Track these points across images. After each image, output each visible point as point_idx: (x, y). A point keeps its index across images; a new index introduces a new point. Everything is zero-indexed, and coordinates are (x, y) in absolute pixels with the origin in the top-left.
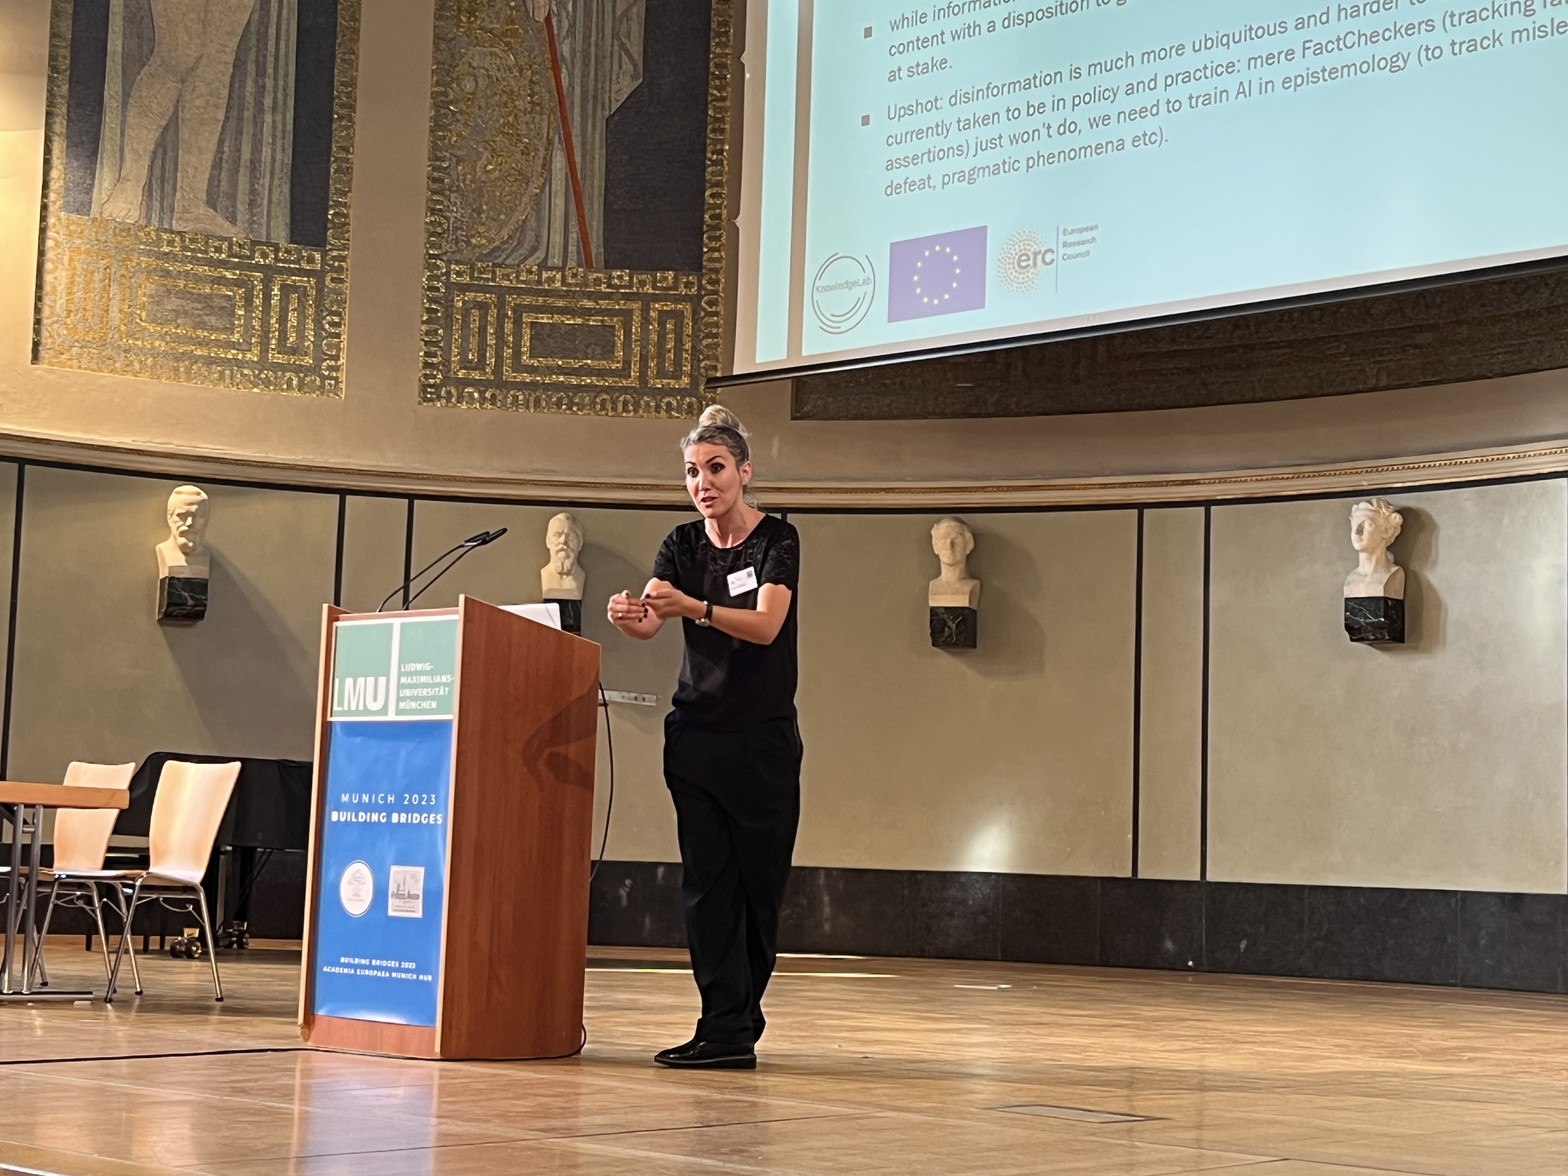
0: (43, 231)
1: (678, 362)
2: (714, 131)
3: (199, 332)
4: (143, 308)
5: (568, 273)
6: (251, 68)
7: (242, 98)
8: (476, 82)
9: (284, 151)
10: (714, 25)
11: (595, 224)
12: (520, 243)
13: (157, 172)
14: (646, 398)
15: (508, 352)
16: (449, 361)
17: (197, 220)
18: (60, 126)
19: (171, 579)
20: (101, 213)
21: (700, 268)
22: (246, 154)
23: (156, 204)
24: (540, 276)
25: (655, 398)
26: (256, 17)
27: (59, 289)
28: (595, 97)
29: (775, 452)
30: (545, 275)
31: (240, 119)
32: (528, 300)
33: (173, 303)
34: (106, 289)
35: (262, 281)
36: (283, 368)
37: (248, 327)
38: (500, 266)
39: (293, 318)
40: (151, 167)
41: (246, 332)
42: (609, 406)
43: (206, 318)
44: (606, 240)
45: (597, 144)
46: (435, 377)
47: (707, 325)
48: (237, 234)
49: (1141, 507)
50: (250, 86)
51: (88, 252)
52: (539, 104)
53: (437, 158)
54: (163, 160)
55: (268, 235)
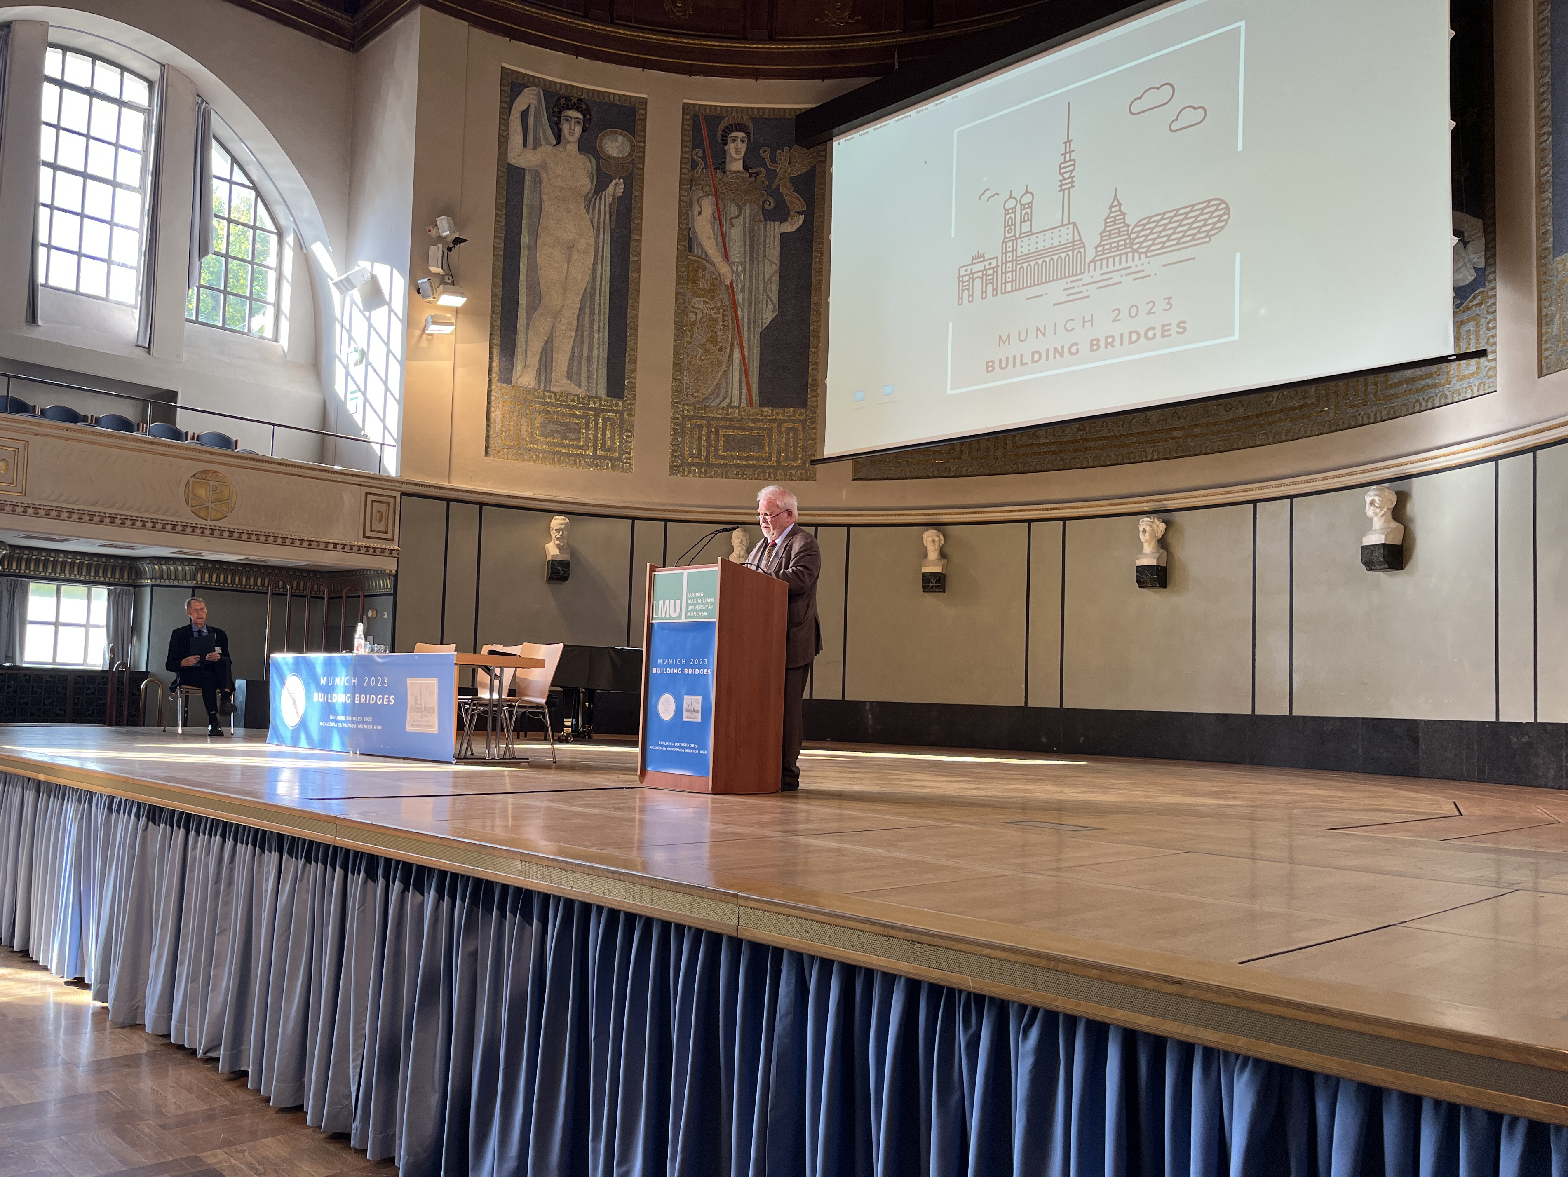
0: (489, 392)
1: (796, 453)
3: (564, 441)
4: (537, 429)
5: (741, 409)
6: (588, 311)
7: (583, 325)
8: (696, 316)
10: (814, 284)
11: (754, 385)
12: (718, 395)
13: (543, 363)
14: (780, 471)
15: (712, 449)
16: (684, 454)
17: (562, 386)
18: (497, 341)
19: (553, 561)
20: (517, 383)
21: (807, 406)
22: (585, 354)
23: (543, 378)
25: (784, 471)
26: (589, 286)
27: (497, 420)
28: (755, 322)
29: (844, 496)
31: (582, 336)
32: (722, 423)
33: (551, 427)
34: (520, 420)
35: (593, 416)
36: (604, 458)
37: (587, 438)
38: (708, 407)
39: (608, 433)
40: (540, 360)
41: (586, 440)
42: (762, 475)
43: (567, 434)
44: (760, 393)
45: (756, 345)
46: (677, 462)
47: (811, 434)
48: (581, 392)
49: (1030, 521)
50: (587, 318)
51: (511, 403)
52: (727, 326)
53: (678, 354)
54: (546, 357)
55: (596, 393)
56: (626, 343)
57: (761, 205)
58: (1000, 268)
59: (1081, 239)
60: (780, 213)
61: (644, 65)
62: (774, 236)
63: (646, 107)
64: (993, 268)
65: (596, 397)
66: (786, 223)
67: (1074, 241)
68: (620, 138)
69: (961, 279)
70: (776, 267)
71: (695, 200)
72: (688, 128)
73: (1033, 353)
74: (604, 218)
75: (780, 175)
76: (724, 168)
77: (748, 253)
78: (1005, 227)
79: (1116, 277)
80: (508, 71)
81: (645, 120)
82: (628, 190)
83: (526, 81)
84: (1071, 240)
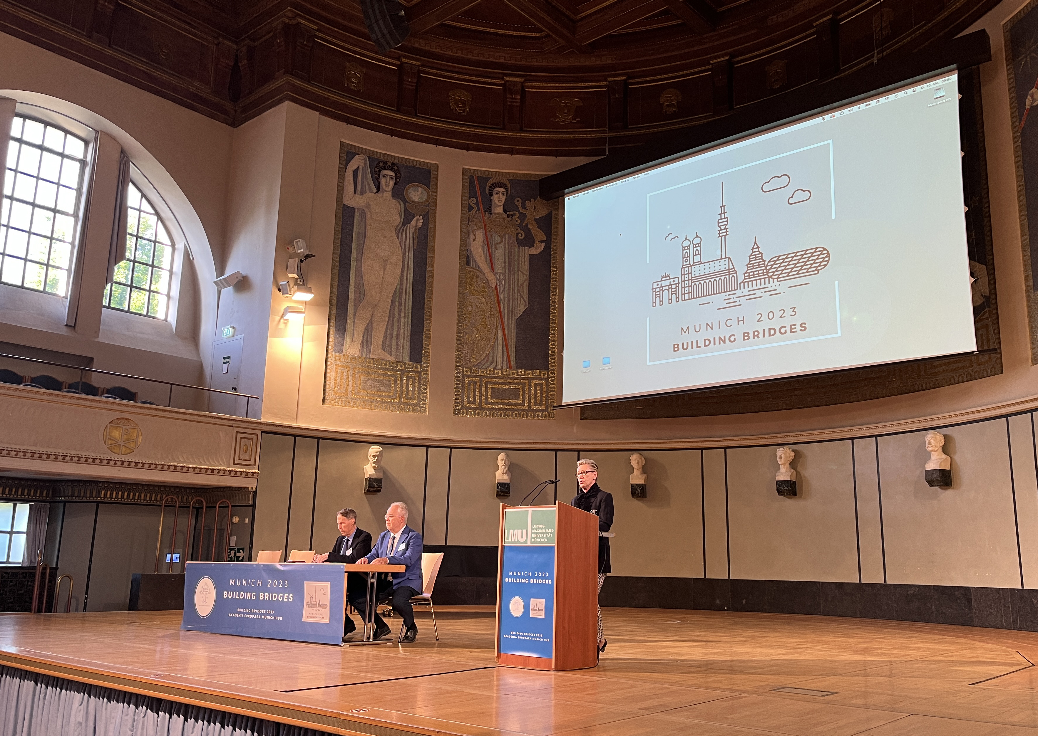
0: (327, 359)
1: (541, 400)
2: (552, 323)
3: (378, 392)
4: (360, 385)
5: (504, 371)
6: (397, 303)
7: (394, 313)
8: (472, 307)
9: (408, 331)
10: (551, 289)
11: (512, 354)
12: (487, 361)
13: (365, 338)
14: (530, 413)
15: (483, 398)
16: (463, 401)
17: (378, 354)
18: (333, 324)
19: (369, 478)
20: (346, 353)
21: (548, 368)
22: (395, 332)
23: (365, 350)
24: (494, 372)
25: (533, 412)
26: (398, 287)
27: (332, 379)
28: (512, 312)
29: (575, 431)
30: (496, 371)
31: (393, 320)
32: (490, 380)
33: (370, 382)
34: (348, 378)
35: (400, 375)
36: (407, 404)
37: (395, 391)
38: (480, 368)
39: (411, 387)
40: (363, 337)
42: (518, 415)
43: (381, 388)
44: (516, 360)
45: (513, 328)
46: (458, 406)
47: (551, 388)
48: (391, 359)
49: (702, 449)
50: (396, 310)
51: (342, 366)
52: (493, 315)
53: (459, 333)
54: (367, 334)
55: (402, 360)
56: (423, 325)
57: (515, 236)
58: (680, 285)
59: (734, 268)
60: (528, 241)
61: (437, 143)
62: (525, 257)
63: (438, 170)
64: (676, 284)
65: (403, 362)
66: (532, 248)
67: (729, 269)
68: (420, 189)
69: (654, 290)
70: (526, 277)
71: (471, 231)
72: (466, 184)
73: (705, 340)
74: (409, 242)
75: (528, 217)
76: (491, 211)
77: (507, 267)
78: (683, 258)
79: (758, 293)
80: (345, 144)
81: (437, 178)
82: (426, 224)
83: (357, 150)
84: (727, 268)
